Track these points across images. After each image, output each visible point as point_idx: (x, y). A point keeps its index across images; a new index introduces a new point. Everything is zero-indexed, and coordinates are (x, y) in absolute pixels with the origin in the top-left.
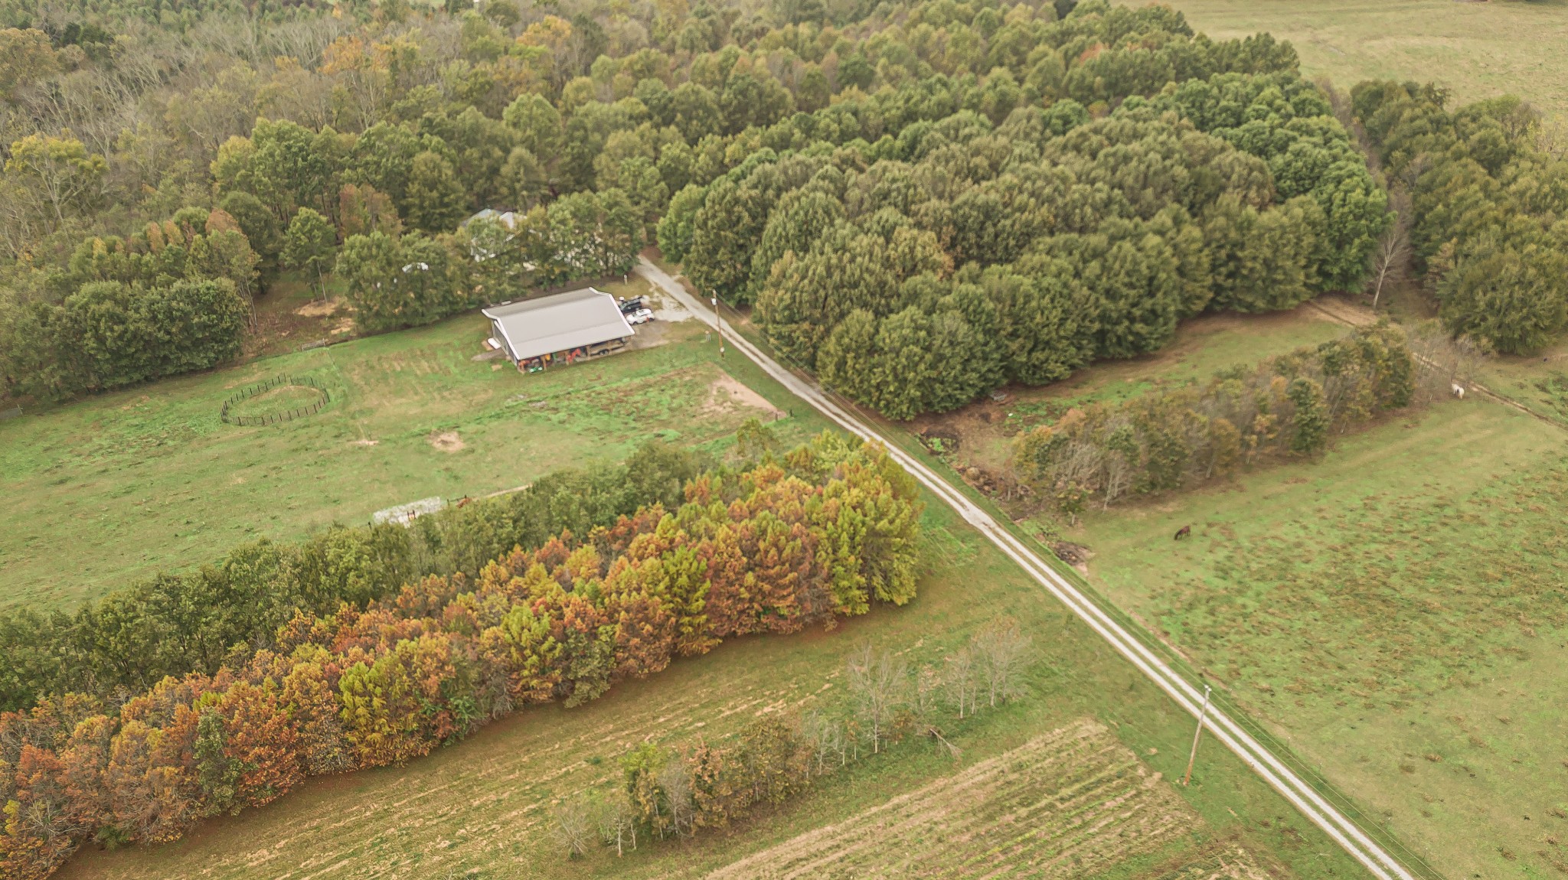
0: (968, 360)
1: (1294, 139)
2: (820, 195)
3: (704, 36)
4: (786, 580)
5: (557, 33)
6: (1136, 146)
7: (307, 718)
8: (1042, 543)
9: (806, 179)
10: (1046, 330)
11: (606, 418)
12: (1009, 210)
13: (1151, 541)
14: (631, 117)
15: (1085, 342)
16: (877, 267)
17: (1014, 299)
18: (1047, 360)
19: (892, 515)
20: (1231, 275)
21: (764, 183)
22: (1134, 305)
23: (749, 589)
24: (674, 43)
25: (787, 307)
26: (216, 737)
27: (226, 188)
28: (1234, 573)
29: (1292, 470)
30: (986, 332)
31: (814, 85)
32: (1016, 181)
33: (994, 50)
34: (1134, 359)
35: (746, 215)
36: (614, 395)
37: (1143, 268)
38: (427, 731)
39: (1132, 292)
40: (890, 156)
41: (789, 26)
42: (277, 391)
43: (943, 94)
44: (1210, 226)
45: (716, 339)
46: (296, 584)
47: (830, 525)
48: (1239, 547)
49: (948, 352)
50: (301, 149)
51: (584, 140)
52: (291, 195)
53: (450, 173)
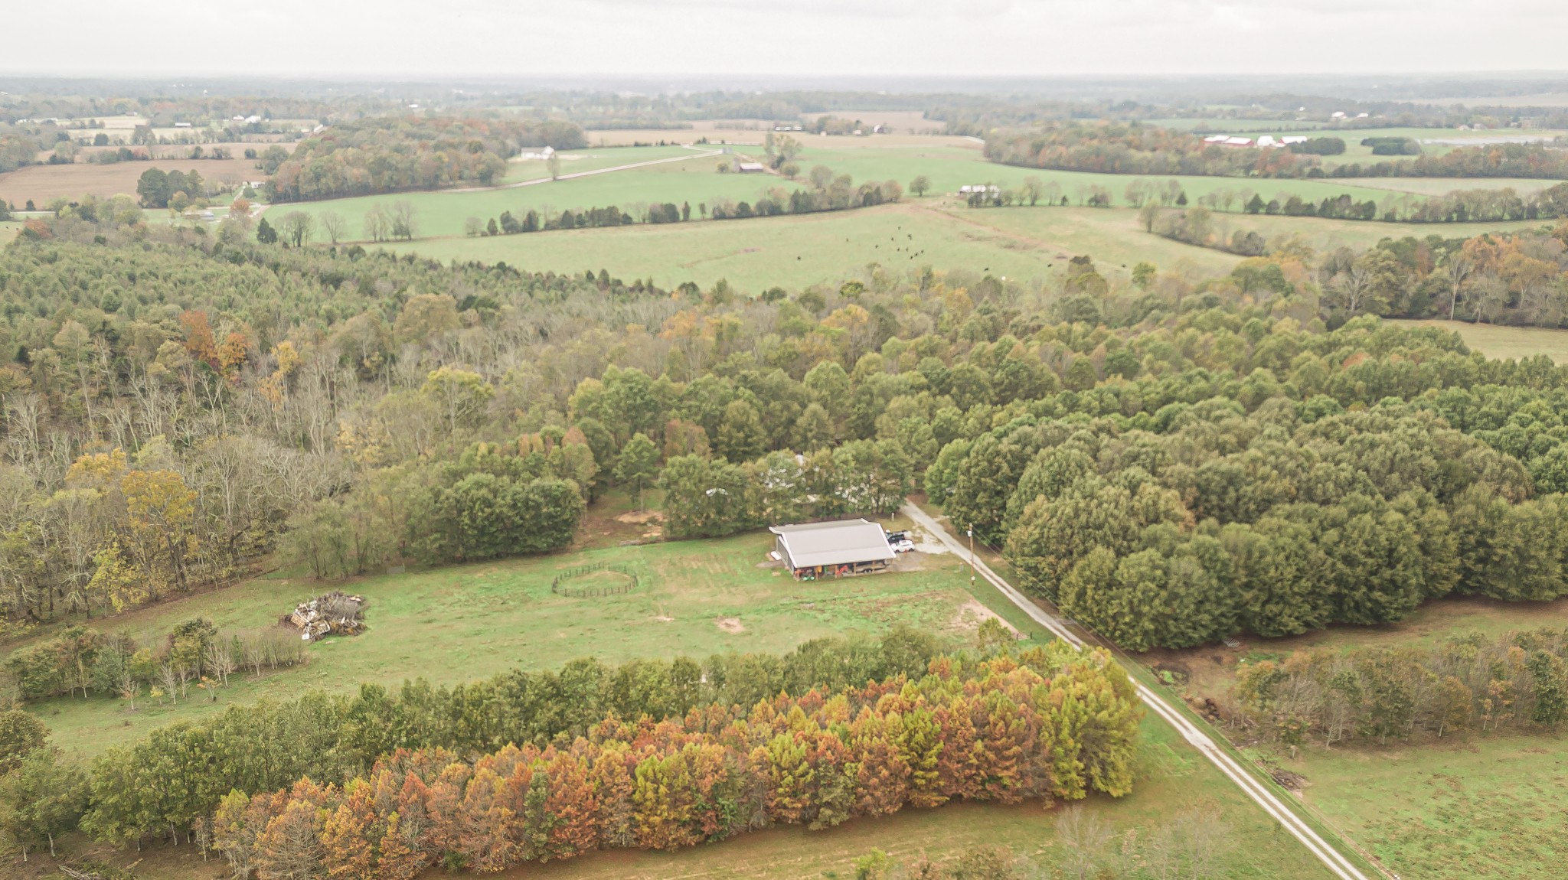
0: (1201, 602)
1: (1556, 444)
2: (1075, 451)
3: (985, 329)
4: (1010, 753)
5: (856, 318)
6: (1385, 435)
7: (607, 793)
8: (1261, 768)
9: (1064, 440)
10: (1279, 584)
11: (864, 621)
12: (1251, 479)
13: (1372, 781)
14: (912, 387)
15: (1320, 602)
16: (1122, 514)
17: (1250, 554)
18: (1280, 614)
19: (1112, 709)
20: (1480, 560)
21: (1024, 440)
22: (1372, 573)
23: (978, 756)
24: (957, 333)
25: (1035, 542)
26: (542, 791)
27: (578, 417)
28: (1456, 819)
29: (1532, 741)
30: (1220, 579)
31: (1081, 372)
32: (1260, 454)
33: (1259, 354)
34: (1372, 627)
35: (1005, 466)
36: (873, 605)
37: (1383, 539)
38: (696, 825)
39: (1370, 561)
40: (1143, 427)
41: (1065, 324)
42: (596, 574)
43: (1202, 384)
44: (1458, 512)
45: (968, 570)
46: (611, 696)
47: (1054, 710)
48: (1465, 798)
49: (1182, 591)
50: (640, 390)
51: (870, 404)
52: (626, 426)
53: (756, 419)
